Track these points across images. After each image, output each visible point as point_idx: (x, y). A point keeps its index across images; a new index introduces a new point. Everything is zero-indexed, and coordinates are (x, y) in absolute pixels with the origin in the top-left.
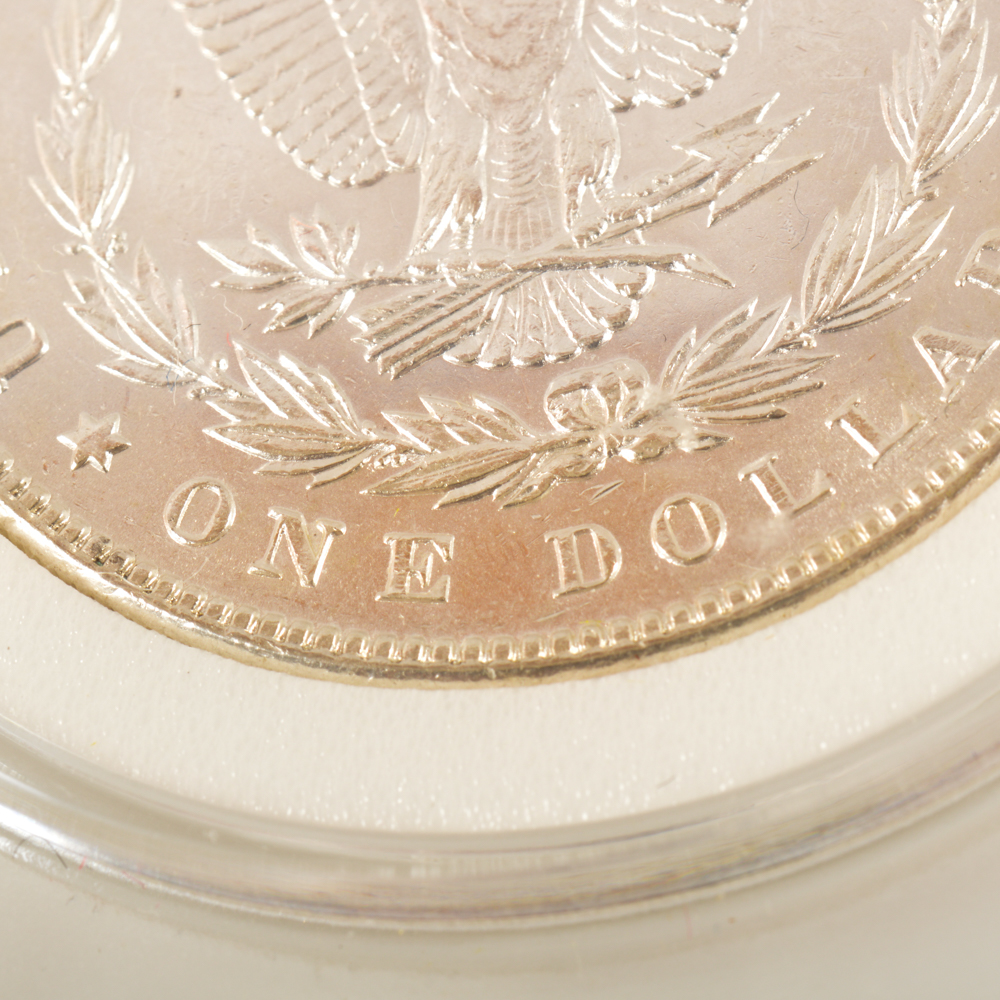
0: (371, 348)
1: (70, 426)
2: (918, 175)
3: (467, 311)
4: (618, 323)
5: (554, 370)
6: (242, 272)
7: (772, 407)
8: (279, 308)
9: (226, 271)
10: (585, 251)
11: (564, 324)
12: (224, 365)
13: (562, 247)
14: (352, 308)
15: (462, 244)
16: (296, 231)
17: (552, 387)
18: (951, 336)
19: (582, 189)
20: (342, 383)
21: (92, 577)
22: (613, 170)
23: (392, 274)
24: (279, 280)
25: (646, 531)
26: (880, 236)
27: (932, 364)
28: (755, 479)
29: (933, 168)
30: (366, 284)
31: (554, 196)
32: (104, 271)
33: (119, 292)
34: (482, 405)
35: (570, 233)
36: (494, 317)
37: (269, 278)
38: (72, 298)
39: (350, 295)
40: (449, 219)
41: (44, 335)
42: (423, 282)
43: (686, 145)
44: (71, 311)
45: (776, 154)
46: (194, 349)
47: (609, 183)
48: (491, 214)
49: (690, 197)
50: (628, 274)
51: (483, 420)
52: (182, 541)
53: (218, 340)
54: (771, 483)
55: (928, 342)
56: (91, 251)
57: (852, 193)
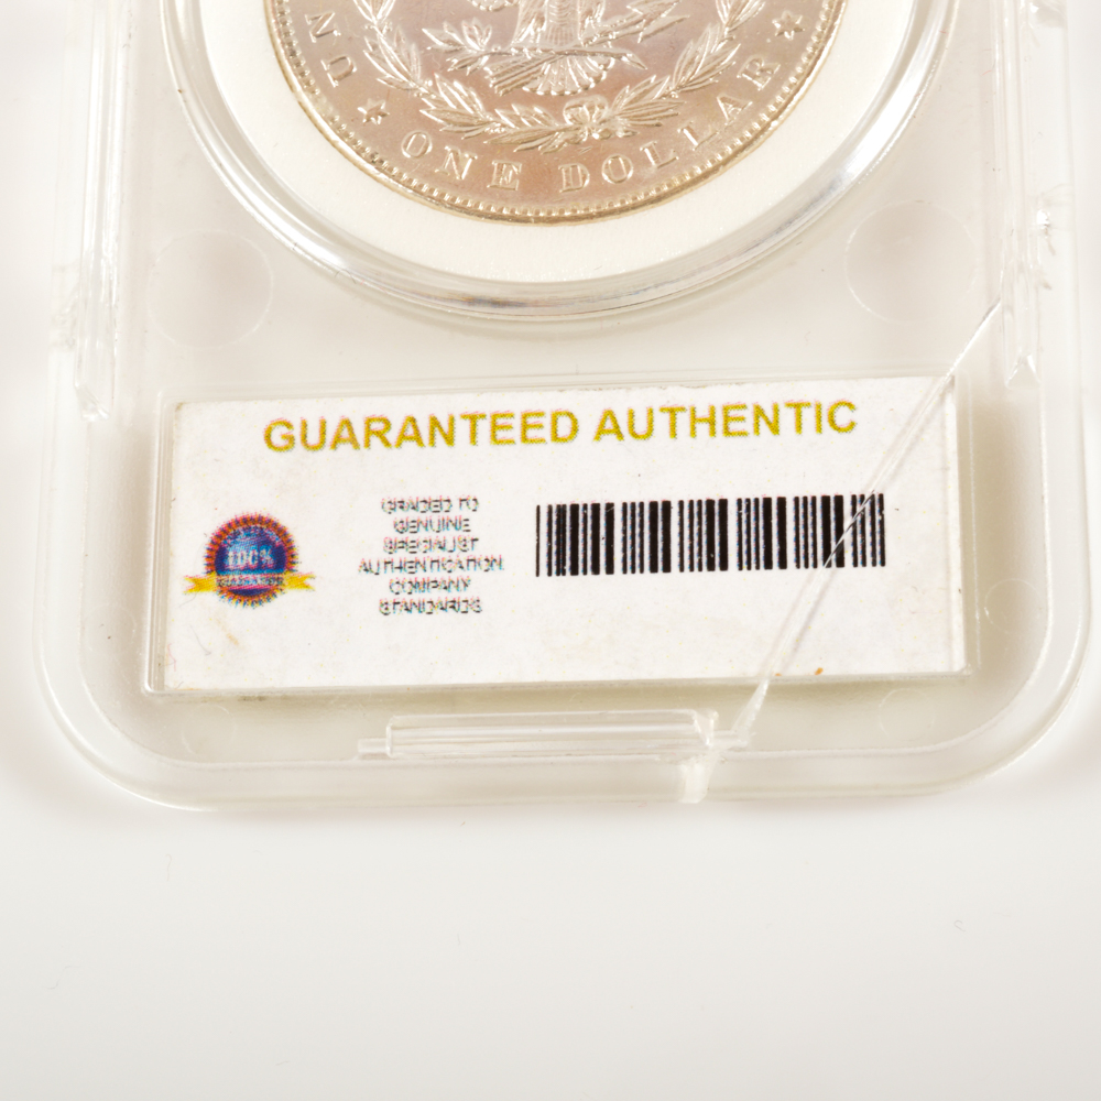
0: (492, 82)
1: (363, 104)
2: (727, 29)
3: (535, 69)
4: (597, 80)
5: (568, 98)
6: (440, 44)
7: (656, 121)
8: (455, 61)
9: (434, 43)
10: (586, 48)
11: (574, 78)
12: (430, 83)
13: (576, 46)
14: (487, 63)
15: (535, 40)
16: (465, 29)
17: (567, 105)
18: (733, 99)
19: (587, 21)
20: (480, 95)
21: (371, 168)
22: (601, 14)
23: (504, 50)
24: (456, 49)
25: (600, 168)
26: (709, 54)
27: (723, 109)
28: (647, 151)
29: (734, 27)
30: (493, 54)
31: (575, 23)
32: (381, 37)
33: (388, 48)
34: (538, 110)
35: (580, 39)
36: (546, 73)
37: (452, 48)
38: (367, 48)
39: (486, 58)
40: (530, 29)
41: (354, 64)
42: (517, 55)
43: (633, 6)
44: (367, 54)
45: (670, 14)
46: (419, 76)
47: (599, 20)
48: (548, 28)
49: (633, 29)
50: (601, 57)
51: (538, 116)
52: (409, 156)
53: (428, 72)
54: (653, 152)
55: (723, 100)
56: (377, 29)
57: (700, 34)
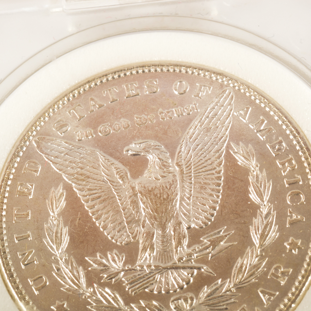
0: (128, 287)
1: (53, 304)
2: (259, 250)
3: (152, 278)
4: (188, 283)
5: (172, 295)
6: (95, 266)
7: (225, 307)
8: (105, 276)
9: (92, 266)
10: (180, 264)
11: (175, 283)
12: (92, 290)
13: (174, 264)
14: (124, 276)
15: (150, 261)
16: (109, 256)
17: (172, 299)
18: (268, 291)
19: (179, 249)
20: (121, 296)
22: (186, 244)
23: (133, 268)
26: (250, 265)
27: (262, 297)
29: (263, 248)
30: (127, 270)
31: (172, 251)
32: (62, 265)
33: (66, 270)
34: (154, 303)
35: (176, 258)
36: (158, 280)
37: (102, 268)
38: (54, 270)
39: (123, 273)
40: (147, 254)
41: (47, 281)
42: (140, 270)
43: (204, 238)
44: (54, 274)
45: (225, 243)
46: (84, 285)
47: (185, 247)
48: (157, 254)
49: (205, 252)
50: (189, 270)
51: (156, 307)
53: (90, 283)
55: (262, 292)
56: (59, 259)
57: (244, 253)
